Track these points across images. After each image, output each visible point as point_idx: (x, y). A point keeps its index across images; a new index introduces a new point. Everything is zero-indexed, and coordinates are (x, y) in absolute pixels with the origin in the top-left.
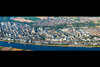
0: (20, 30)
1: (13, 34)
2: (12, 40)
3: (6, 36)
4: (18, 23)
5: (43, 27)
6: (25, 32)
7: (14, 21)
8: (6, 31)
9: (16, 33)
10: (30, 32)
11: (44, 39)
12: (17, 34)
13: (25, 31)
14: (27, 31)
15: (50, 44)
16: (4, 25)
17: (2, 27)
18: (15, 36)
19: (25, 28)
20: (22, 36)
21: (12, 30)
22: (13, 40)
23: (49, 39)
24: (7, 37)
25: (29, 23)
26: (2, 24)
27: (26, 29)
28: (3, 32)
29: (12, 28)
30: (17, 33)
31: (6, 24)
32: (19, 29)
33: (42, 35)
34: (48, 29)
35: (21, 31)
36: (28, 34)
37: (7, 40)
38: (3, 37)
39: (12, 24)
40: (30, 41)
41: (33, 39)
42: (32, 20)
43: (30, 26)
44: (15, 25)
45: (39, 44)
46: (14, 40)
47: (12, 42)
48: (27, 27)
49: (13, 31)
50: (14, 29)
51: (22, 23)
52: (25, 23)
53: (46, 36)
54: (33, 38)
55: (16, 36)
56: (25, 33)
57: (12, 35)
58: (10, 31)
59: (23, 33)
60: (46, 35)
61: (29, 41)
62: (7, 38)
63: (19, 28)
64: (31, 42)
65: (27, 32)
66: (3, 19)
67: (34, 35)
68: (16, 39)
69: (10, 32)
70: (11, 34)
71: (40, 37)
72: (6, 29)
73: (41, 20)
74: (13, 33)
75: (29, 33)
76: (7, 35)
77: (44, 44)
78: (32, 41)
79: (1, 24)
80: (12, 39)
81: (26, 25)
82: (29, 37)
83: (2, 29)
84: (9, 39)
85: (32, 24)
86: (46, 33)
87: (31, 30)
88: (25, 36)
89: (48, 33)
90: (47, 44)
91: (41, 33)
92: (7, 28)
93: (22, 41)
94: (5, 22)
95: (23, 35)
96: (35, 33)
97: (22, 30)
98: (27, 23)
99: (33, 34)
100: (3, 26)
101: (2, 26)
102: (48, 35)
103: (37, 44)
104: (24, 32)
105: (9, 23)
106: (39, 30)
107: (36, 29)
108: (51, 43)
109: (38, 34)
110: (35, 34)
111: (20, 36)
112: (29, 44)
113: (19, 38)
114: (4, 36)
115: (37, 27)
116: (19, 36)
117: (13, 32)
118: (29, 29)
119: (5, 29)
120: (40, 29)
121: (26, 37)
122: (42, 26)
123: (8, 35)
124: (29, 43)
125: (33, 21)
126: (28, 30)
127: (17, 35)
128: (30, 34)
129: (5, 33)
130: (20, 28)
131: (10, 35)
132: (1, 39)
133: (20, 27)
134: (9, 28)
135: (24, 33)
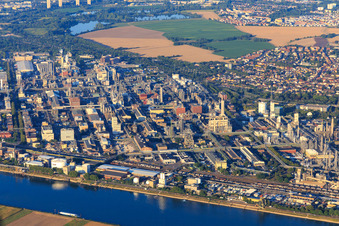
0: (134, 108)
1: (85, 133)
2: (78, 169)
3: (44, 143)
4: (123, 65)
5: (286, 97)
6: (167, 121)
7: (98, 51)
8: (40, 108)
9: (109, 129)
10: (195, 128)
11: (286, 177)
12: (113, 135)
13: (169, 117)
14: (181, 116)
15: (324, 211)
16: (35, 72)
17: (20, 86)
18: (98, 143)
19: (167, 98)
20: (147, 150)
21: (83, 102)
22: (84, 167)
23: (320, 181)
24: (48, 147)
25: (192, 66)
26: (22, 62)
27: (173, 105)
28: (25, 118)
29: (86, 92)
30: (116, 127)
31: (45, 64)
32: (127, 103)
33: (276, 149)
34: (316, 115)
35: (140, 116)
36: (182, 135)
37: (47, 165)
38: (23, 147)
39: (84, 68)
40: (192, 183)
41: (212, 168)
42: (217, 51)
43: (201, 89)
44: (102, 76)
45: (249, 207)
46: (92, 168)
47: (79, 180)
48: (181, 94)
49: (90, 111)
50: (95, 101)
51: (147, 63)
52: (168, 65)
53: (299, 157)
54: (217, 165)
55: (104, 143)
56: (168, 132)
57: (79, 135)
58: (68, 111)
59: (154, 126)
60: (298, 149)
61: (191, 181)
62: (46, 158)
63: (131, 98)
64: (200, 187)
65: (178, 125)
66: (26, 35)
67: (220, 148)
68: (108, 162)
69: (71, 118)
70: (76, 129)
71: (260, 157)
72: (45, 100)
73: (273, 54)
74: (85, 127)
75: (189, 131)
76: (48, 135)
77: (282, 206)
78: (204, 180)
79: (12, 64)
80: (79, 162)
81: (175, 77)
82: (191, 154)
83: (21, 95)
84: (58, 164)
85: (215, 72)
86: (303, 139)
87: (205, 110)
88: (162, 150)
89: (314, 140)
90: (299, 208)
91: (269, 138)
92: (50, 94)
93: (143, 179)
94: (42, 55)
95: (152, 143)
96: (228, 131)
97: (145, 110)
98: (184, 64)
99: (219, 138)
100: (24, 75)
101: (19, 77)
102: (311, 152)
103: (238, 203)
104: (160, 122)
105: (65, 62)
106: (257, 115)
107: (239, 108)
108: (330, 205)
109: (246, 143)
110: (230, 141)
111: (129, 149)
112: (185, 198)
113: (124, 157)
114: (33, 141)
115: (247, 95)
116: (128, 147)
117: (86, 119)
118: (193, 107)
119: (39, 100)
120: (262, 107)
121: (171, 156)
122: (280, 91)
123: (57, 137)
124: (185, 191)
125: (219, 58)
126: (188, 108)
127: (112, 142)
128: (196, 139)
129: (37, 123)
130: (135, 99)
131: (67, 135)
132: (11, 162)
133: (135, 90)
134: (61, 94)
135: (160, 130)
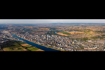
1: (62, 44)
3: (58, 46)
7: (58, 35)
22: (64, 49)
28: (55, 42)
29: (59, 39)
30: (64, 43)
32: (63, 41)
33: (80, 45)
38: (56, 46)
39: (58, 37)
44: (60, 37)
50: (61, 40)
53: (82, 46)
54: (76, 48)
55: (64, 45)
58: (59, 41)
82: (73, 46)
84: (61, 49)
87: (71, 41)
88: (70, 46)
95: (68, 45)
97: (65, 41)
98: (66, 36)
99: (74, 44)
104: (68, 43)
106: (75, 41)
111: (66, 46)
115: (73, 39)
117: (61, 42)
126: (69, 41)
128: (72, 44)
129: (57, 43)
131: (60, 45)
132: (56, 48)
133: (63, 39)
134: (57, 39)
